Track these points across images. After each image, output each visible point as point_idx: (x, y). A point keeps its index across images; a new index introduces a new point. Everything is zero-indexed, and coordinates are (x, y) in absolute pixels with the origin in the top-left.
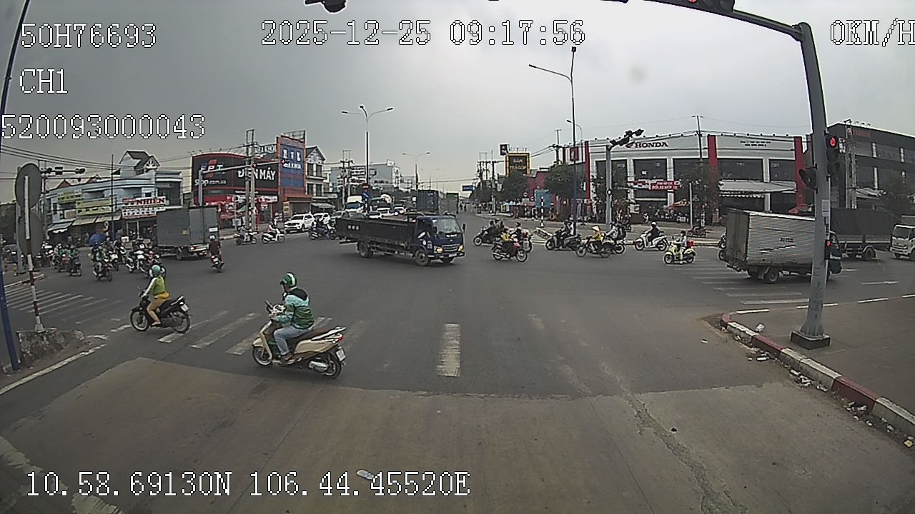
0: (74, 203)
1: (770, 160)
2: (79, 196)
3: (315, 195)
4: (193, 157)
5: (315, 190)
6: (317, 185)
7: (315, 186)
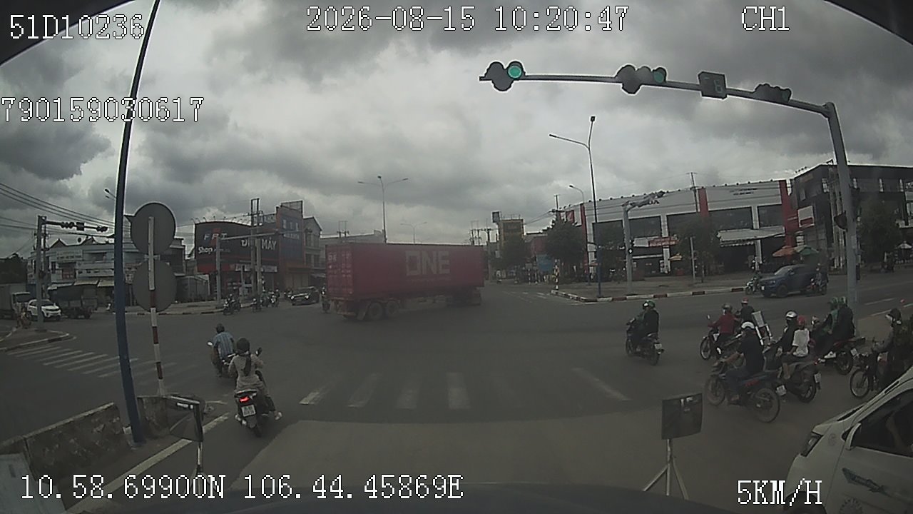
0: (75, 263)
1: (758, 207)
2: (80, 257)
3: (313, 265)
4: (196, 224)
5: (313, 261)
6: (315, 256)
7: (312, 257)
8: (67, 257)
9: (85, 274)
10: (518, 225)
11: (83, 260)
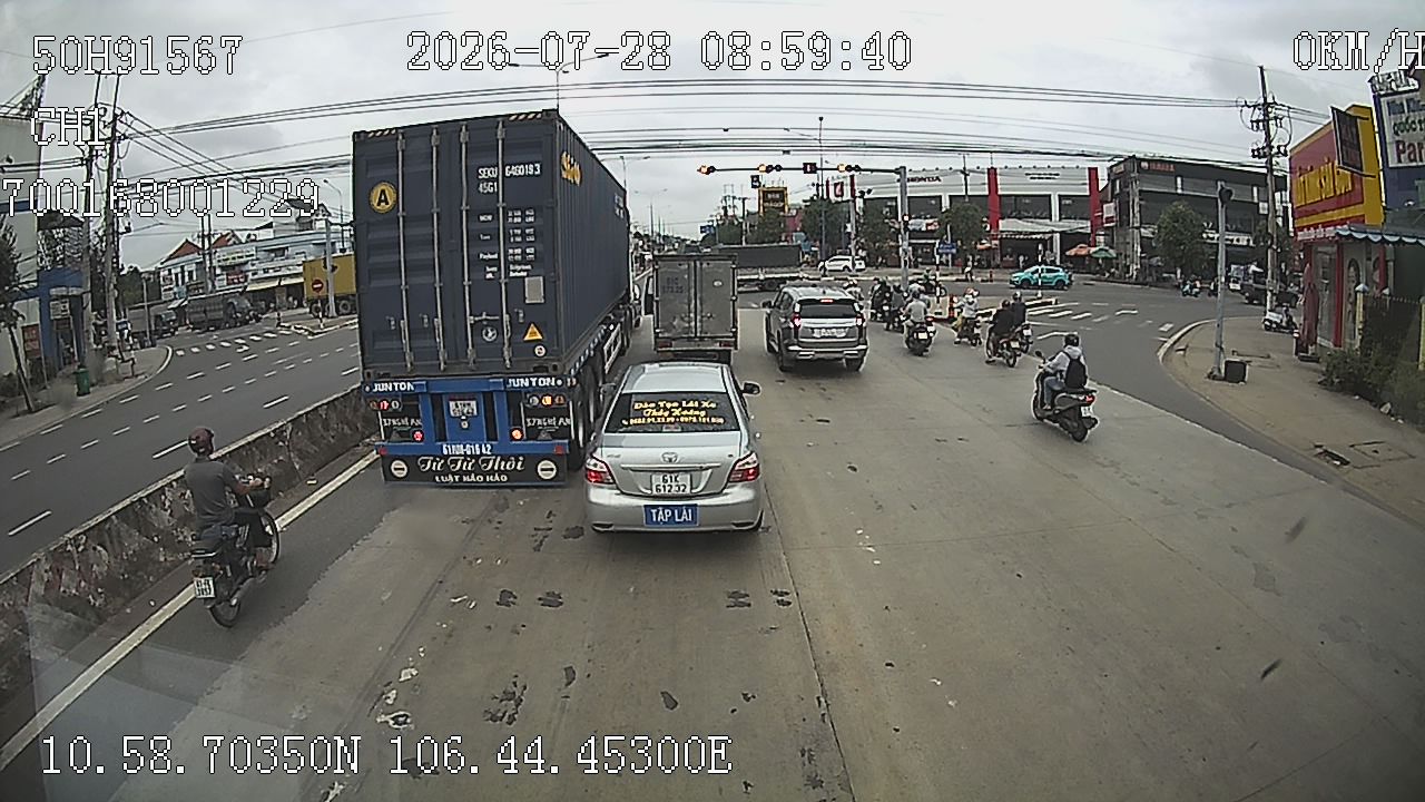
0: (246, 263)
1: (1059, 196)
8: (234, 258)
9: (261, 274)
10: (782, 193)
11: (257, 259)
